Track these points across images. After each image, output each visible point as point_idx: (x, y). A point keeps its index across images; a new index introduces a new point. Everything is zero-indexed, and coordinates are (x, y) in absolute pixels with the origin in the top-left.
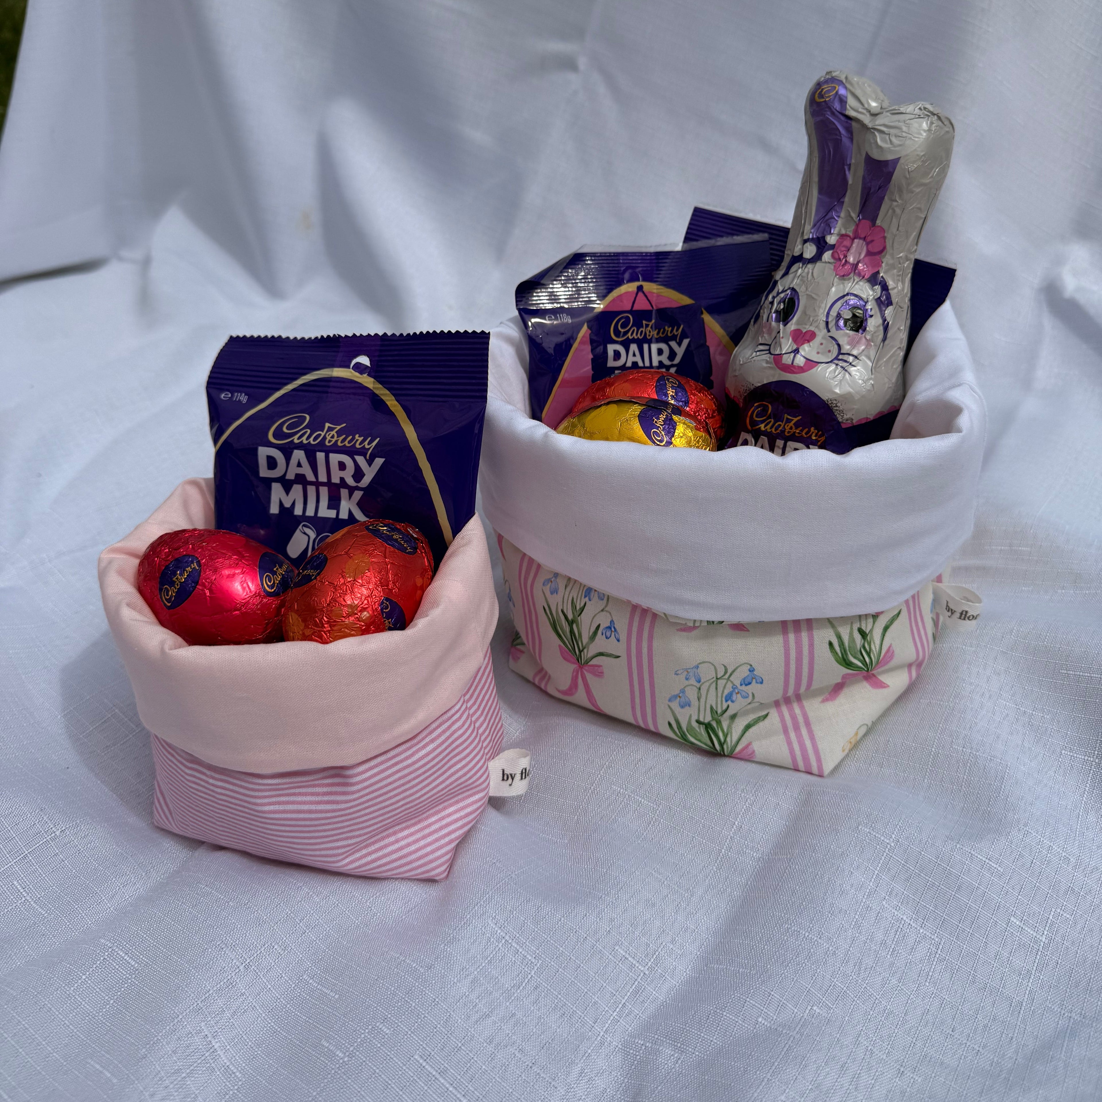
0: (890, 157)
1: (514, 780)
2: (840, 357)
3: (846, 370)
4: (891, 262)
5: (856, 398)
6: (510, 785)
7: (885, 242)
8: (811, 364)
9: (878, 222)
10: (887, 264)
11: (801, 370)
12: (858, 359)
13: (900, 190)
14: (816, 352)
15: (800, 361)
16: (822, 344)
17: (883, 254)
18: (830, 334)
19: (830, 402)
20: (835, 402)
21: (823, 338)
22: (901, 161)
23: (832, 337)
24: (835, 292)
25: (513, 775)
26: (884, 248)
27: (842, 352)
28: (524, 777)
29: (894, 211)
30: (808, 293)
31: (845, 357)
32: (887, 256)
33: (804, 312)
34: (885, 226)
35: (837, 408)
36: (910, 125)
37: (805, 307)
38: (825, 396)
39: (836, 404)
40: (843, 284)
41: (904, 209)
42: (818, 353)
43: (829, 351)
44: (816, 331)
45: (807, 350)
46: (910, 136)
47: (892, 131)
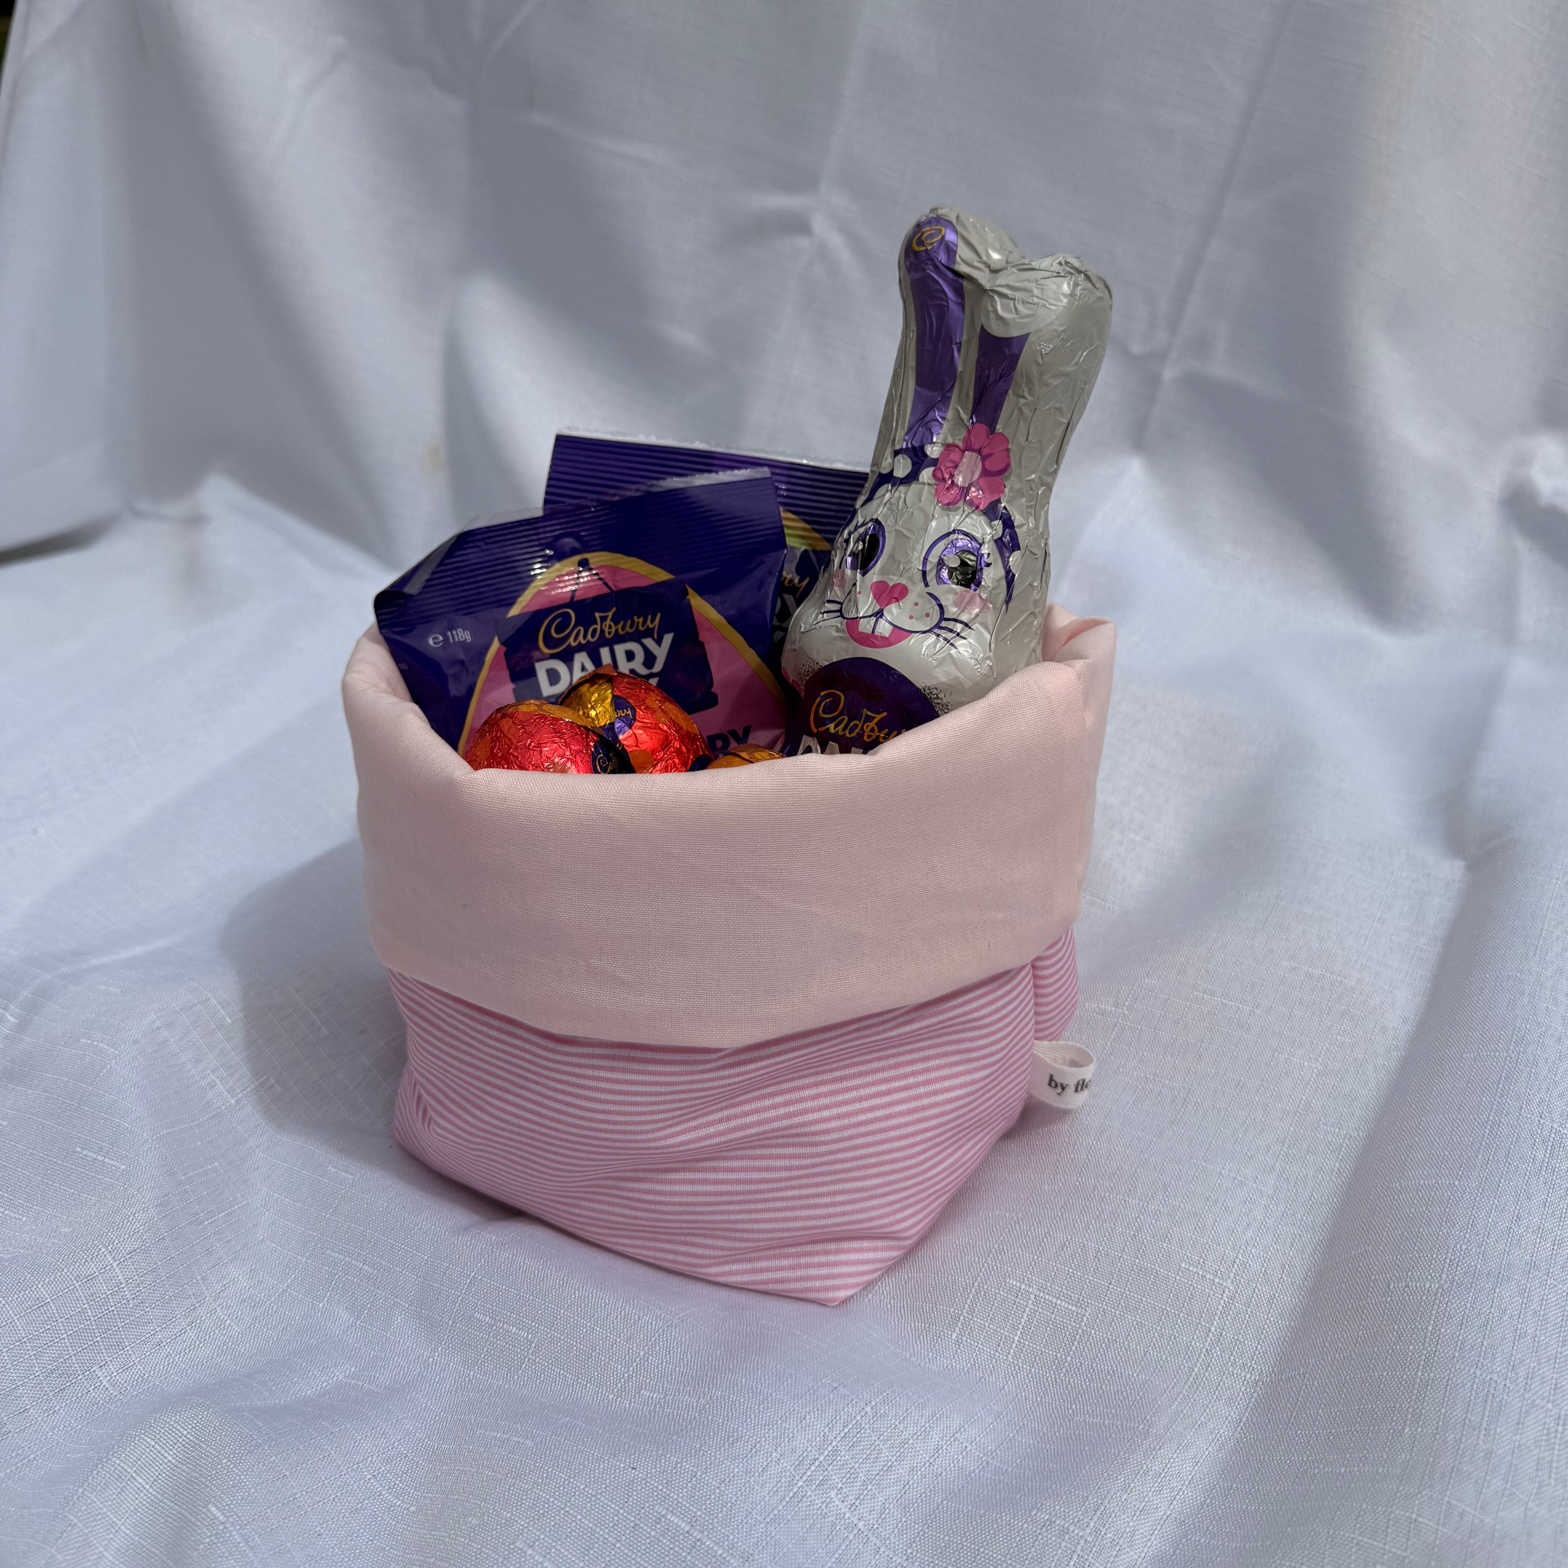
0: (1015, 333)
2: (944, 624)
3: (952, 644)
4: (1017, 486)
7: (1009, 457)
8: (900, 633)
9: (999, 428)
10: (1012, 489)
11: (886, 642)
12: (970, 628)
13: (1030, 382)
14: (909, 615)
15: (884, 628)
16: (916, 604)
17: (1006, 474)
18: (928, 590)
19: (928, 692)
20: (935, 691)
21: (919, 595)
22: (1031, 338)
23: (930, 594)
24: (935, 528)
26: (1008, 466)
27: (945, 617)
29: (1021, 412)
30: (897, 528)
31: (950, 625)
32: (1011, 478)
33: (892, 557)
34: (1007, 433)
35: (939, 701)
36: (1045, 287)
37: (894, 549)
38: (920, 682)
39: (937, 695)
40: (948, 516)
41: (1036, 409)
42: (911, 617)
43: (927, 615)
44: (910, 587)
45: (894, 613)
46: (1045, 302)
47: (1018, 295)
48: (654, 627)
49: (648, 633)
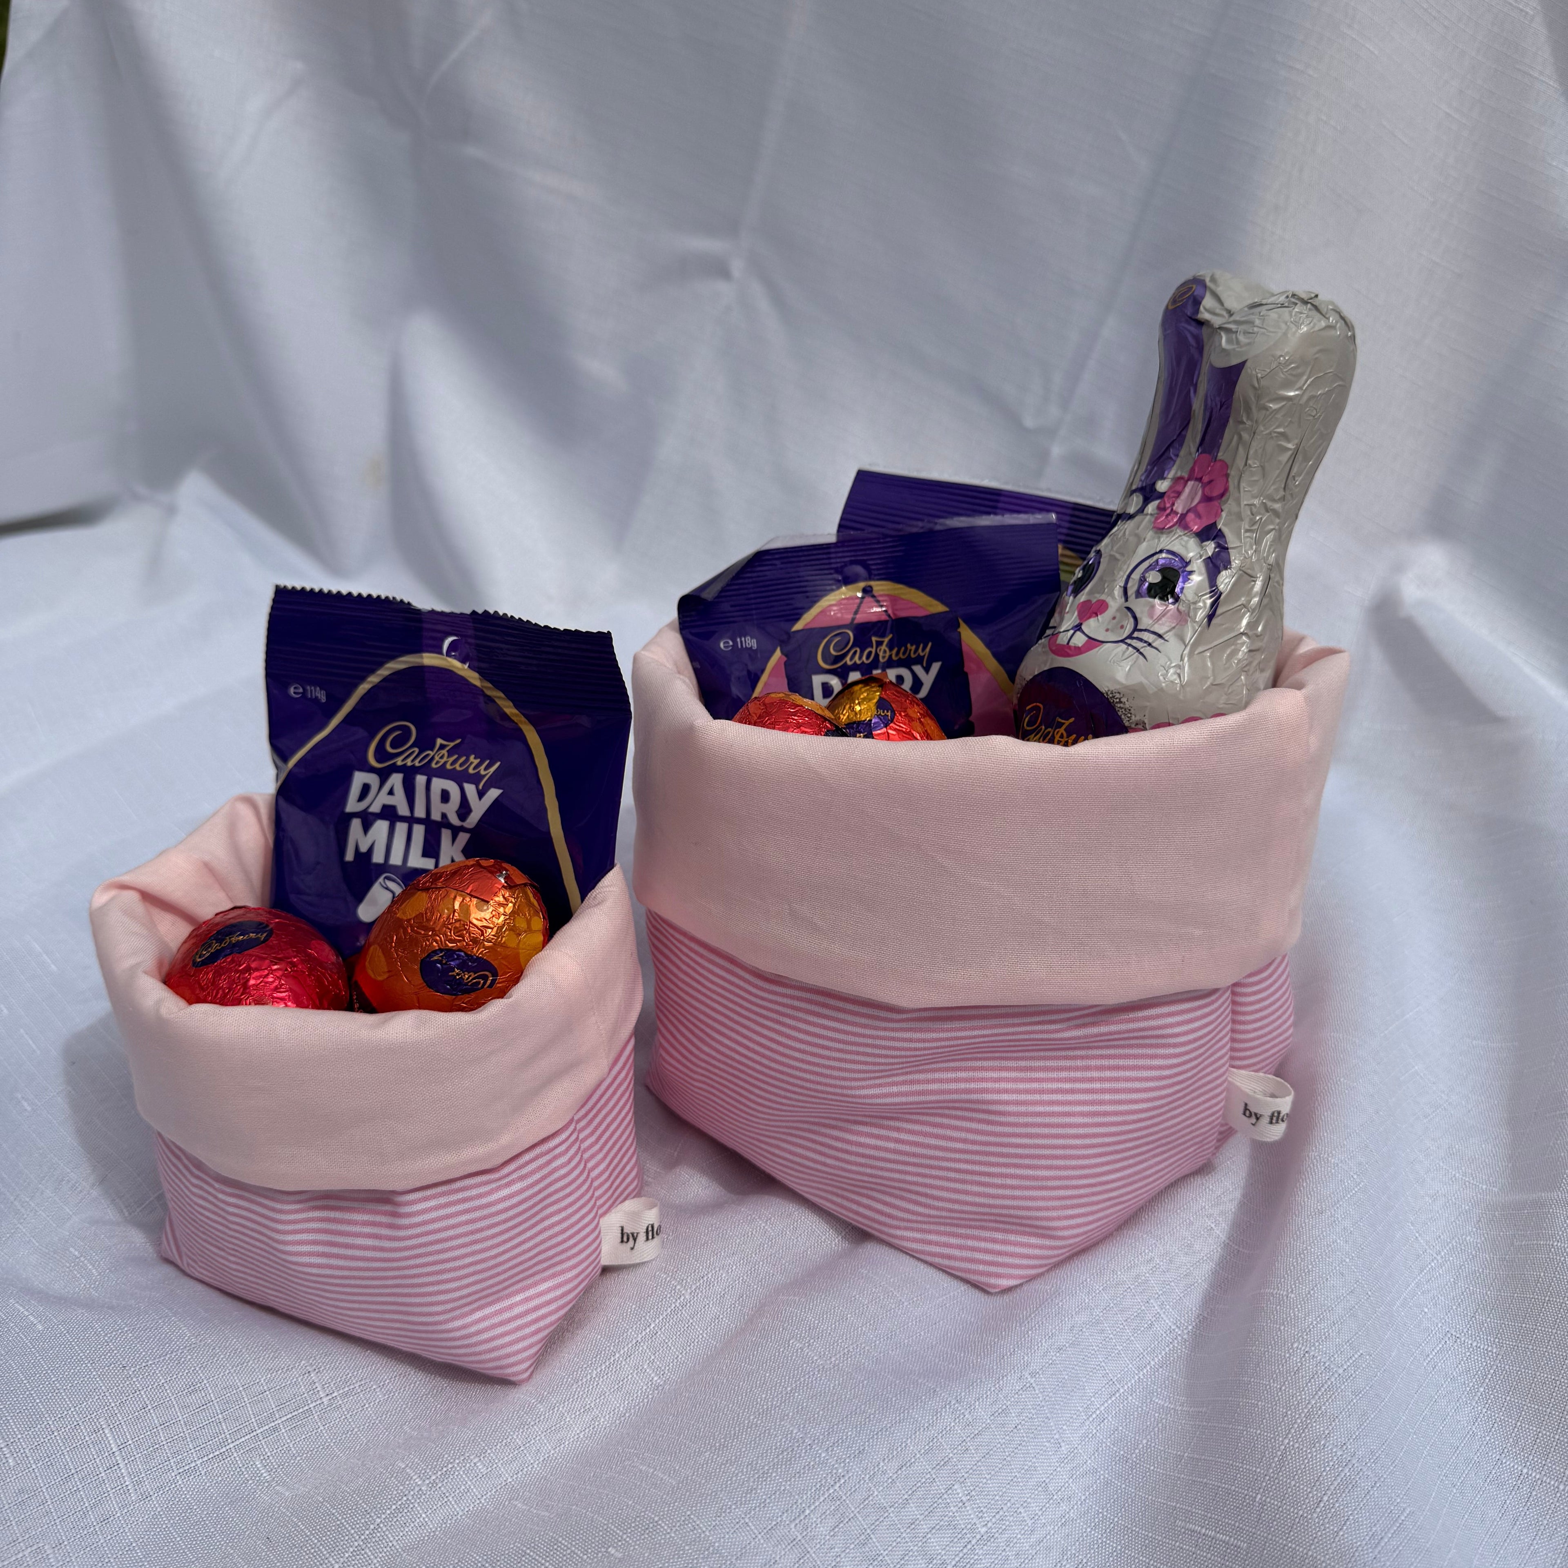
0: (1235, 362)
1: (637, 1241)
2: (1136, 634)
3: (1141, 653)
4: (1235, 509)
5: (1151, 692)
6: (632, 1249)
7: (1227, 481)
8: (1093, 642)
9: (1220, 455)
10: (1229, 513)
11: (1079, 651)
12: (1163, 639)
13: (1248, 409)
14: (1105, 629)
15: (1079, 640)
16: (1114, 618)
17: (1224, 499)
18: (1127, 604)
19: (1111, 696)
20: (1117, 696)
21: (1118, 610)
22: (1249, 365)
23: (1129, 609)
24: (1143, 550)
25: (635, 1235)
26: (1226, 490)
27: (1139, 627)
28: (650, 1237)
29: (1240, 437)
30: (1112, 553)
31: (1146, 636)
32: (1229, 502)
33: (1101, 579)
34: (1228, 461)
35: (1122, 705)
36: (1266, 318)
37: (1105, 571)
38: (1104, 686)
39: (1120, 699)
40: (1159, 538)
41: (1254, 433)
42: (1107, 630)
43: (1122, 627)
44: (1109, 600)
45: (1092, 626)
46: (1264, 330)
47: (1242, 328)
48: (924, 656)
49: (919, 661)
